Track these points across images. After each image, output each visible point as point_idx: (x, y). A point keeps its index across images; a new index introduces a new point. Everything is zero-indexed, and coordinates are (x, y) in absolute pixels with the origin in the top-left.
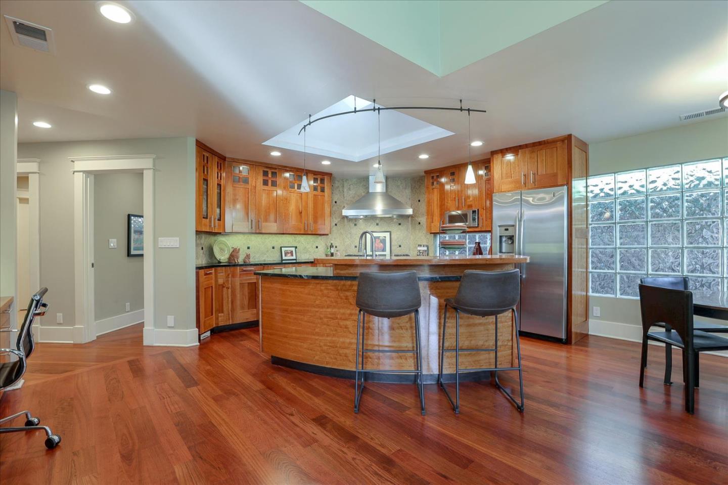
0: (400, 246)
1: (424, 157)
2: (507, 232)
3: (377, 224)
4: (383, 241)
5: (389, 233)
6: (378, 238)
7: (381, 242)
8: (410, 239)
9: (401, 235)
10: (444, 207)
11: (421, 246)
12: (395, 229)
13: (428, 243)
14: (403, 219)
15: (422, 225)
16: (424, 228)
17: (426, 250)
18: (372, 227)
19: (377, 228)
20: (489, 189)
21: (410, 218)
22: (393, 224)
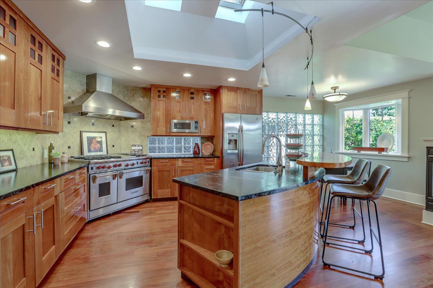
1: (187, 75)
2: (233, 137)
3: (93, 124)
4: (100, 142)
5: (105, 134)
7: (98, 142)
8: (121, 139)
9: (114, 136)
10: (170, 116)
11: (135, 146)
12: (109, 130)
13: (142, 143)
14: (116, 122)
15: (135, 128)
16: (137, 130)
17: (142, 150)
18: (88, 126)
19: (93, 128)
20: (206, 109)
21: (121, 121)
22: (108, 126)
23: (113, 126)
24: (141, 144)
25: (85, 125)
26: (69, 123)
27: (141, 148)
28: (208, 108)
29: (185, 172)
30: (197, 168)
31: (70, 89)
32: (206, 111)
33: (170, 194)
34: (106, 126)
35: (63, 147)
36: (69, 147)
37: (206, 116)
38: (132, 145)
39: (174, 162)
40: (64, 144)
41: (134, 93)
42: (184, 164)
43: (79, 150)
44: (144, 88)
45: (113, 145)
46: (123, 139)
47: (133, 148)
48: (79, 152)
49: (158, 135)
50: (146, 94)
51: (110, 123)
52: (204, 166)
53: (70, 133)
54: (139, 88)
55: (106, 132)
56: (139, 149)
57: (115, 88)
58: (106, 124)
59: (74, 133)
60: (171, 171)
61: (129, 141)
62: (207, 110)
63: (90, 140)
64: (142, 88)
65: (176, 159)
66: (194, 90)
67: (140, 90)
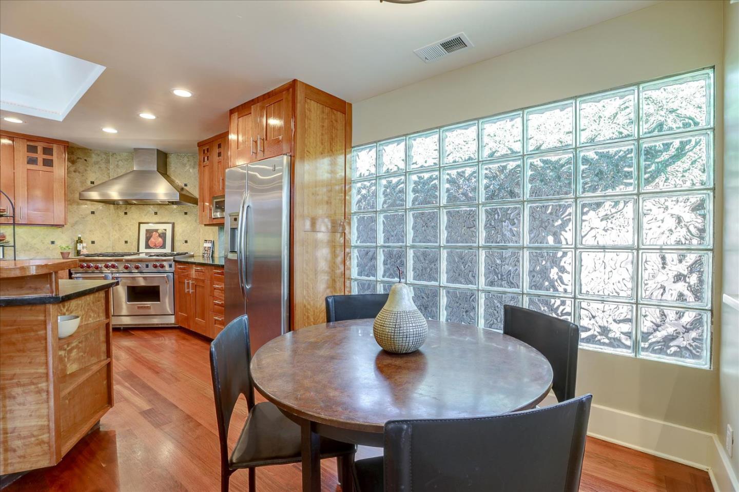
0: (186, 242)
2: (235, 223)
3: (156, 213)
4: (163, 236)
6: (156, 231)
7: (160, 236)
9: (188, 227)
10: (212, 190)
12: (179, 219)
14: (191, 207)
18: (149, 216)
19: (156, 219)
22: (178, 214)
23: (186, 213)
25: (145, 216)
26: (126, 213)
27: (210, 245)
34: (174, 214)
35: (119, 242)
36: (126, 242)
38: (205, 240)
40: (121, 238)
45: (185, 240)
51: (180, 210)
53: (127, 226)
55: (173, 223)
57: (189, 161)
59: (131, 225)
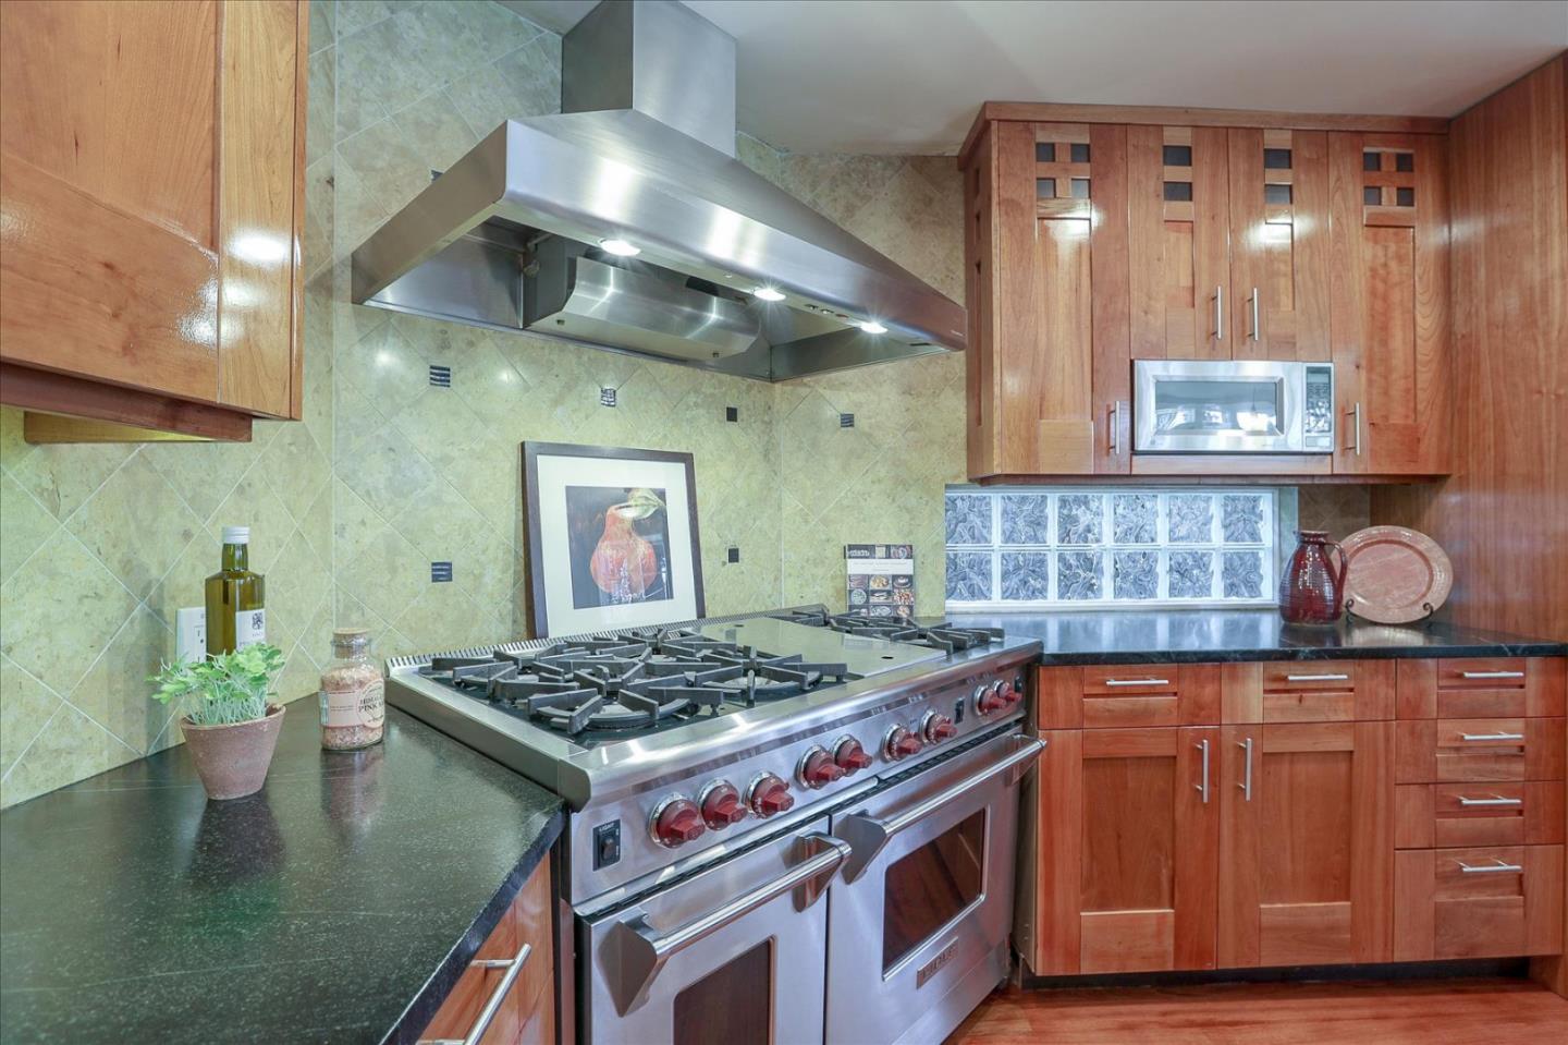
0: (734, 554)
3: (607, 398)
4: (655, 525)
5: (682, 466)
8: (780, 509)
9: (740, 482)
10: (1124, 329)
11: (869, 550)
12: (708, 440)
13: (911, 532)
14: (750, 388)
15: (867, 429)
16: (878, 447)
17: (910, 578)
18: (574, 411)
19: (607, 428)
20: (1381, 271)
21: (778, 386)
22: (702, 411)
23: (732, 415)
24: (900, 542)
25: (556, 402)
26: (441, 376)
27: (904, 567)
28: (1393, 265)
29: (1285, 768)
30: (1387, 740)
31: (445, 117)
32: (1380, 286)
33: (1169, 943)
34: (689, 415)
35: (393, 570)
36: (442, 572)
37: (1385, 328)
38: (851, 547)
39: (1209, 691)
40: (404, 544)
41: (856, 194)
42: (1283, 710)
43: (510, 593)
44: (918, 157)
45: (729, 546)
46: (791, 503)
47: (857, 567)
48: (510, 606)
49: (1043, 471)
50: (929, 202)
51: (712, 395)
52: (1443, 726)
53: (446, 460)
54: (888, 161)
55: (686, 459)
56: (895, 577)
58: (692, 399)
60: (1184, 763)
61: (825, 521)
62: (1385, 281)
63: (589, 514)
64: (905, 159)
65: (1225, 668)
66: (1288, 135)
67: (888, 173)
